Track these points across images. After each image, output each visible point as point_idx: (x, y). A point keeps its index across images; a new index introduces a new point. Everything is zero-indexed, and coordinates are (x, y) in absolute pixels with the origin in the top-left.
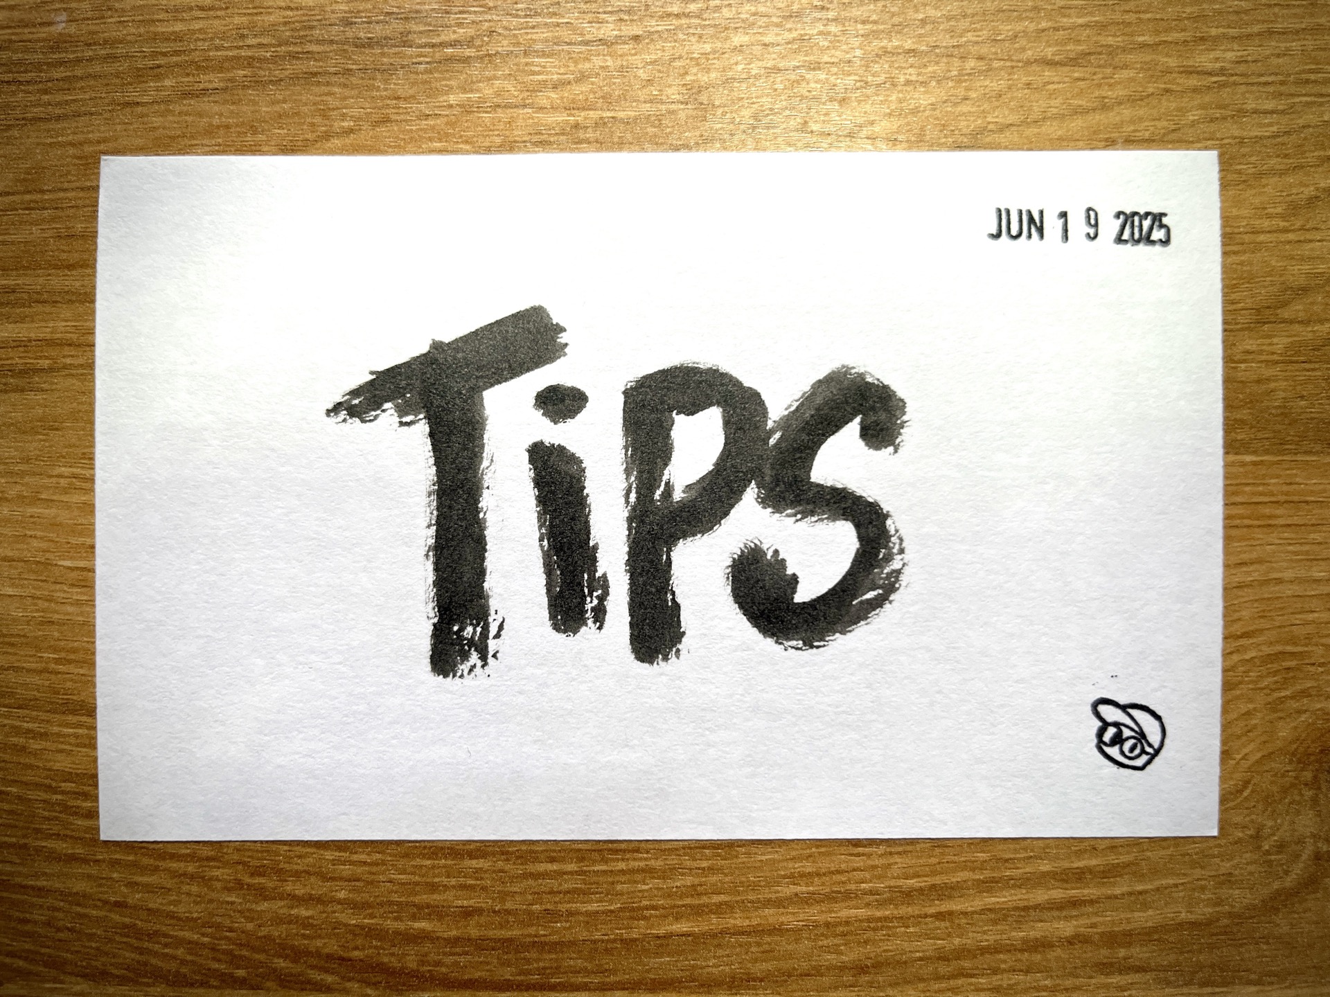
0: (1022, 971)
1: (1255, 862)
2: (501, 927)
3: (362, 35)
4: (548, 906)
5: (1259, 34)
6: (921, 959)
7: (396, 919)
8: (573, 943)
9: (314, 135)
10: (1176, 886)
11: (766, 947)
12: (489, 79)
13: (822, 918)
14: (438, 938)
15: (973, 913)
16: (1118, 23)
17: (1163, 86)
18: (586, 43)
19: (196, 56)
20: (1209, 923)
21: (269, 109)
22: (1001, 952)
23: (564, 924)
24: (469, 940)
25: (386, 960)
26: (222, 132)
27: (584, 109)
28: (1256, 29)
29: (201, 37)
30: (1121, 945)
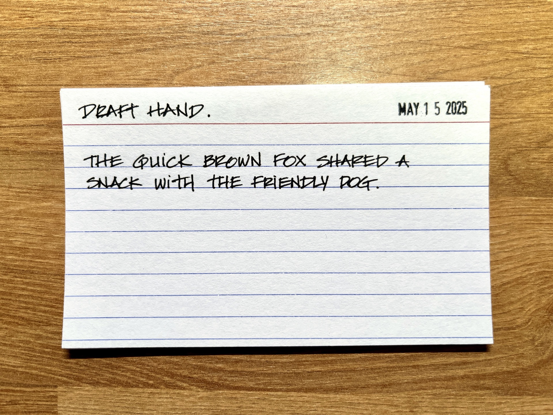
0: (444, 388)
1: (532, 349)
2: (250, 367)
3: (205, 30)
4: (268, 360)
5: (542, 39)
6: (406, 383)
7: (210, 363)
8: (276, 374)
9: (186, 67)
10: (502, 357)
11: (349, 377)
12: (253, 48)
13: (370, 366)
14: (226, 371)
15: (426, 366)
16: (489, 33)
17: (506, 58)
18: (290, 35)
19: (142, 36)
20: (514, 372)
21: (169, 57)
22: (437, 381)
23: (273, 366)
24: (238, 372)
25: (206, 378)
26: (151, 65)
27: (288, 60)
28: (541, 37)
29: (144, 29)
30: (481, 379)
